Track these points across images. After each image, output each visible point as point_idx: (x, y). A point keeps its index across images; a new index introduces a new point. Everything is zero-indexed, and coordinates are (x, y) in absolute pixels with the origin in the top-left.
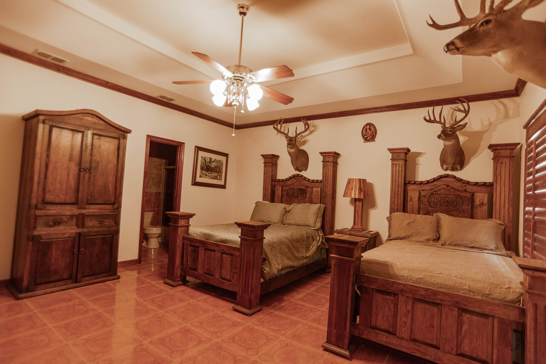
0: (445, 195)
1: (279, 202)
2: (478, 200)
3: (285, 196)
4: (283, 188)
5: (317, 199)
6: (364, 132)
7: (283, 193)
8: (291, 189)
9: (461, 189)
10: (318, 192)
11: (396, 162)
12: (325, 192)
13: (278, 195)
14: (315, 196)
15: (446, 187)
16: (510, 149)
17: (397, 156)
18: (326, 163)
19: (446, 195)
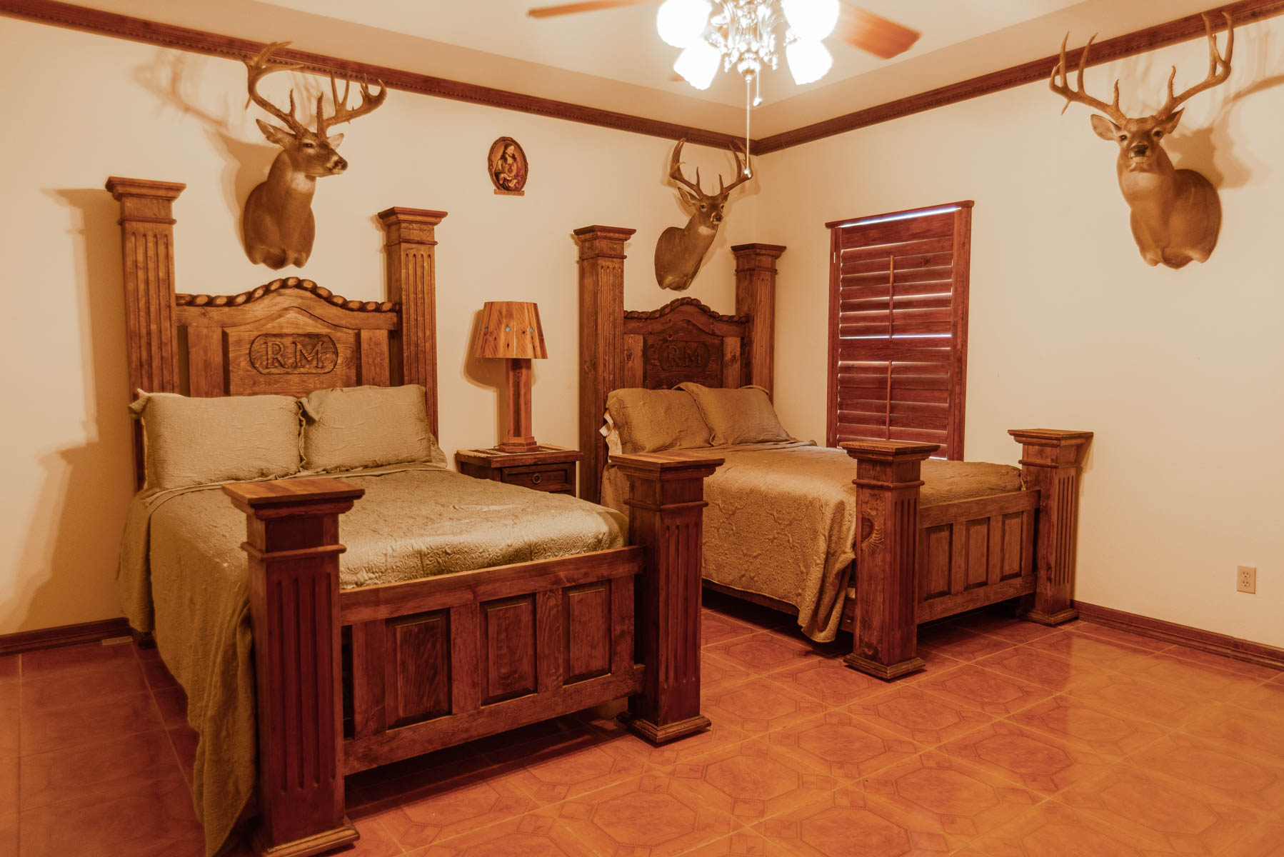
0: (684, 344)
1: (216, 391)
2: (729, 351)
3: (243, 364)
4: (230, 334)
5: (378, 370)
6: (499, 164)
7: (231, 355)
8: (267, 335)
9: (706, 330)
10: (378, 344)
11: (608, 263)
12: (417, 346)
13: (207, 364)
14: (371, 360)
15: (685, 325)
16: (773, 256)
17: (610, 249)
18: (414, 246)
19: (687, 342)
